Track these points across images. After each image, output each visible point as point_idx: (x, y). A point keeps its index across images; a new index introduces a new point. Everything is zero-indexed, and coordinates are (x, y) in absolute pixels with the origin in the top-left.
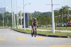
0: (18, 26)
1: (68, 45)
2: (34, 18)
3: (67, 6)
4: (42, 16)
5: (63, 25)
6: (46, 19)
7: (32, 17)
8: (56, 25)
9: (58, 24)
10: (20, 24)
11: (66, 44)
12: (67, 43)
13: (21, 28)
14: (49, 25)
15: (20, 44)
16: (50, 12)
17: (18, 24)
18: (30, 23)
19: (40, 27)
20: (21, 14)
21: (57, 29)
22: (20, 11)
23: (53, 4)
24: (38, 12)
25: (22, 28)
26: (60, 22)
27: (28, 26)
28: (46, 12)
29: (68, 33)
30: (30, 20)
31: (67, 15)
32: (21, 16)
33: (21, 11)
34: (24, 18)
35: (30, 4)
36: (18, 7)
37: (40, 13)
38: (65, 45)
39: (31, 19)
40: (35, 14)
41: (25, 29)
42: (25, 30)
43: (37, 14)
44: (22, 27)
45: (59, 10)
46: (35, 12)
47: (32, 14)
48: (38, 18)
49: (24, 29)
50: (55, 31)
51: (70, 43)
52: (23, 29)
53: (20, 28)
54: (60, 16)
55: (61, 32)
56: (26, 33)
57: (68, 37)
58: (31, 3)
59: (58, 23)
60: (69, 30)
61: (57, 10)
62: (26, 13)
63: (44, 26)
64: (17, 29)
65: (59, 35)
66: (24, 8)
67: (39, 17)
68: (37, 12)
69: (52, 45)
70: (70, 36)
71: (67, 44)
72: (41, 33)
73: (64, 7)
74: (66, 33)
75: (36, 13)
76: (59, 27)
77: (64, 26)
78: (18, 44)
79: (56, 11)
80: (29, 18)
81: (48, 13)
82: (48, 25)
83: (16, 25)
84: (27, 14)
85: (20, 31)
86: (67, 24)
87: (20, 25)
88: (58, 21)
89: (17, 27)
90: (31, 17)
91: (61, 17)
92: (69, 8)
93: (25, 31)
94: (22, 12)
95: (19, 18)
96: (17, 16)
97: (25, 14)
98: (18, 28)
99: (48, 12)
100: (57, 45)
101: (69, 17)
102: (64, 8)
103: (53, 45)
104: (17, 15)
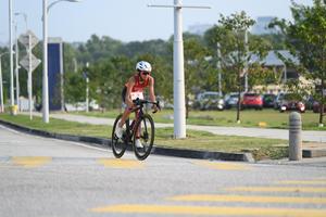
0: (16, 104)
1: (249, 193)
2: (88, 65)
3: (243, 13)
4: (124, 56)
5: (221, 102)
7: (79, 61)
8: (190, 103)
9: (200, 96)
10: (24, 94)
11: (241, 188)
12: (247, 185)
13: (28, 111)
15: (28, 185)
16: (160, 41)
17: (15, 91)
18: (70, 87)
20: (31, 48)
21: (192, 118)
22: (24, 33)
23: (180, 4)
24: (107, 38)
25: (33, 114)
26: (208, 88)
27: (59, 101)
28: (145, 43)
29: (245, 137)
30: (71, 75)
31: (243, 58)
32: (31, 55)
33: (29, 32)
34: (42, 65)
36: (17, 14)
37: (114, 46)
38: (240, 193)
39: (76, 70)
40: (91, 49)
41: (48, 115)
42: (47, 121)
43: (104, 51)
44: (32, 107)
45: (202, 32)
46: (94, 37)
47: (77, 46)
48: (108, 67)
49: (43, 118)
50: (187, 131)
51: (258, 185)
52: (39, 115)
53: (22, 113)
54: (208, 59)
55: (214, 133)
56: (54, 137)
57: (249, 156)
59: (197, 93)
60: (248, 124)
61: (193, 32)
62: (51, 42)
64: (12, 114)
65: (204, 149)
66: (43, 19)
67: (113, 61)
68: (100, 38)
69: (178, 194)
70: (255, 155)
71: (246, 189)
73: (231, 21)
74: (239, 137)
75: (96, 46)
76: (204, 109)
77: (227, 107)
78: (22, 186)
79: (192, 36)
80: (67, 65)
81: (153, 46)
83: (7, 95)
84: (57, 46)
86: (239, 96)
87: (22, 98)
88: (197, 84)
89: (11, 109)
90: (76, 63)
91: (214, 67)
92: (252, 23)
93: (47, 125)
94: (33, 37)
95: (18, 67)
96: (9, 55)
97: (49, 45)
98: (15, 113)
99: (152, 42)
100: (203, 193)
101: (253, 66)
102: (229, 25)
103: (185, 194)
104: (12, 52)
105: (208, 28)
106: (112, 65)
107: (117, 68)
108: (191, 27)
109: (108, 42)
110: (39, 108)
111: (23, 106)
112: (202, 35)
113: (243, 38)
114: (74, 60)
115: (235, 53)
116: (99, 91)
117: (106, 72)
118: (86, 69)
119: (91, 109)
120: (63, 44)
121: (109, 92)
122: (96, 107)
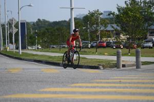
0: (8, 47)
1: (101, 83)
3: (98, 10)
4: (51, 27)
5: (90, 45)
6: (59, 34)
7: (33, 29)
10: (12, 43)
11: (98, 81)
12: (100, 79)
14: (64, 46)
15: (14, 80)
16: (65, 21)
17: (8, 42)
18: (30, 40)
19: (47, 48)
20: (14, 24)
22: (11, 18)
23: (73, 6)
25: (15, 50)
26: (84, 40)
27: (25, 46)
28: (59, 22)
29: (99, 59)
31: (98, 28)
32: (14, 28)
33: (13, 18)
34: (18, 31)
35: (29, 6)
36: (8, 11)
37: (47, 23)
38: (97, 83)
39: (32, 33)
40: (38, 25)
41: (21, 51)
42: (21, 53)
43: (43, 25)
44: (14, 48)
45: (82, 17)
46: (39, 20)
47: (32, 23)
51: (105, 79)
52: (18, 51)
53: (10, 50)
54: (84, 28)
55: (87, 57)
56: (24, 60)
57: (101, 67)
58: (32, 5)
60: (101, 54)
61: (78, 17)
63: (54, 46)
64: (6, 51)
66: (19, 13)
67: (47, 29)
69: (73, 83)
70: (103, 67)
71: (100, 81)
72: (50, 60)
73: (93, 13)
74: (97, 59)
75: (40, 23)
77: (92, 47)
78: (11, 81)
79: (78, 19)
80: (28, 31)
81: (62, 23)
82: (62, 44)
83: (4, 43)
84: (24, 23)
85: (10, 55)
86: (96, 43)
89: (6, 49)
91: (87, 31)
92: (102, 14)
93: (20, 55)
94: (15, 20)
95: (9, 32)
97: (21, 23)
98: (8, 50)
99: (62, 21)
100: (83, 83)
101: (102, 31)
102: (92, 15)
103: (75, 83)
104: (6, 26)
105: (84, 16)
106: (46, 31)
107: (48, 32)
108: (77, 15)
109: (45, 21)
110: (17, 48)
111: (11, 47)
112: (82, 18)
113: (98, 20)
114: (31, 29)
115: (95, 26)
116: (41, 41)
117: (44, 34)
118: (36, 33)
119: (38, 48)
120: (27, 23)
121: (45, 41)
122: (40, 47)
